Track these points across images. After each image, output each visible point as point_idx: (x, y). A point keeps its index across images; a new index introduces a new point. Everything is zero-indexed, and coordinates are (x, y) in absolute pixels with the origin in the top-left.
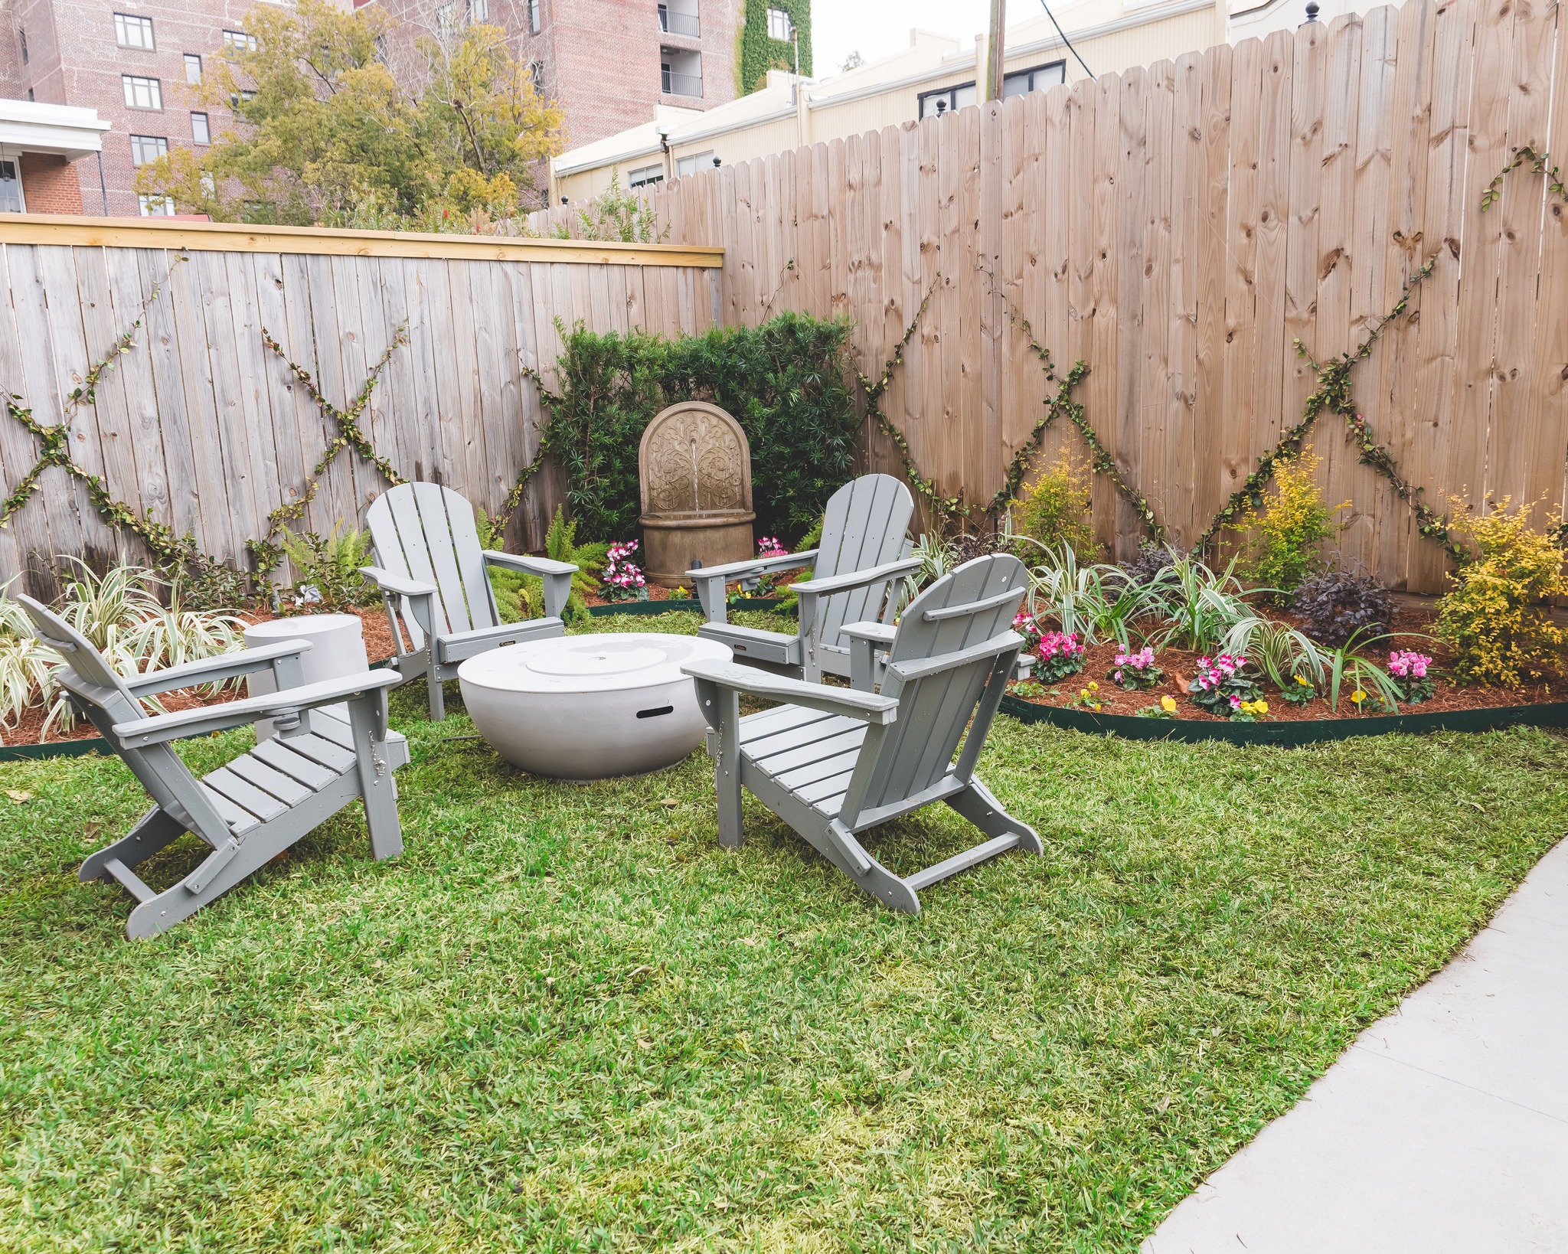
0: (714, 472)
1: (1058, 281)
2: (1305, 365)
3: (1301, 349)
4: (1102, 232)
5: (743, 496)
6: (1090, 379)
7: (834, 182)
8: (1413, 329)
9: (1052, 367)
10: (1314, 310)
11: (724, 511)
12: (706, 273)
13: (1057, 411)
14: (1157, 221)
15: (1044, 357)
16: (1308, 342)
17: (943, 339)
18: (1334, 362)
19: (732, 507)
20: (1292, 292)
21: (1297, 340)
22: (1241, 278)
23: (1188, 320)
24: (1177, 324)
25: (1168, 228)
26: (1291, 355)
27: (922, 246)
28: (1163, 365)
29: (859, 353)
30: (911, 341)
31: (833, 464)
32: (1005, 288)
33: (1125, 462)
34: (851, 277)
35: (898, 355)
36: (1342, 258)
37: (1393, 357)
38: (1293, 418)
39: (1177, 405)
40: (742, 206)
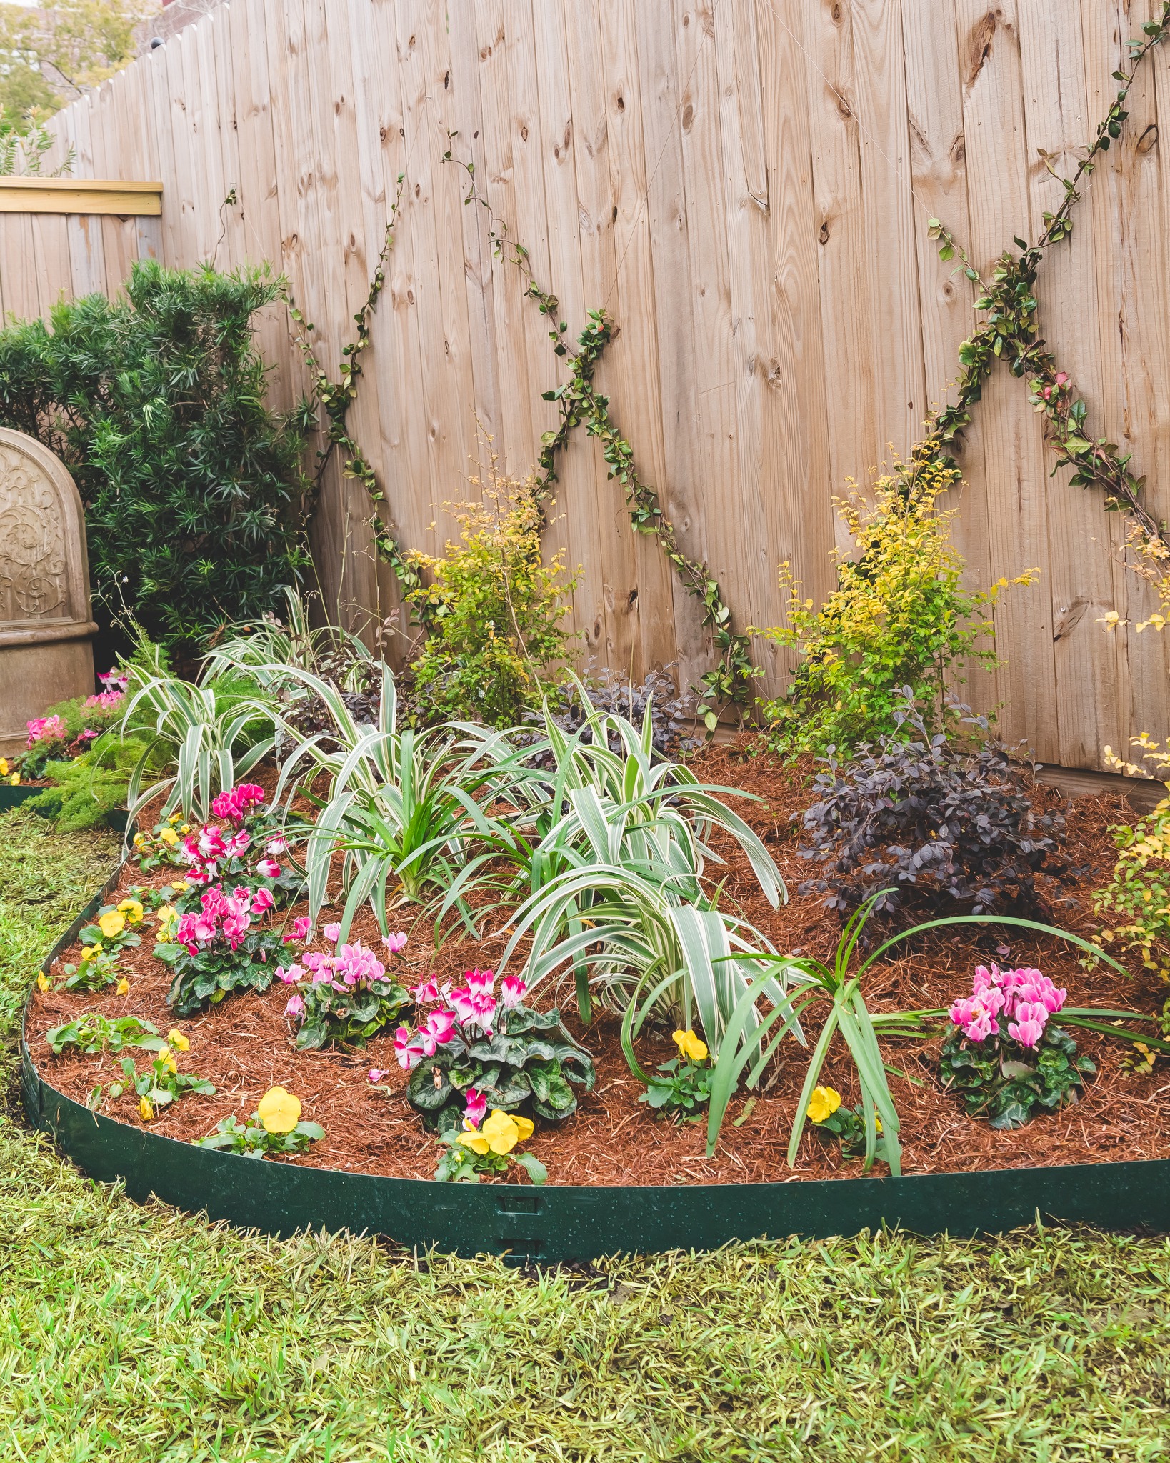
0: (15, 551)
1: (560, 162)
2: (954, 274)
3: (946, 242)
4: (613, 58)
5: (68, 593)
6: (617, 346)
7: (274, 48)
8: (1148, 167)
9: (564, 329)
10: (960, 154)
11: (38, 620)
12: (129, 225)
13: (574, 414)
14: (692, 18)
15: (551, 309)
16: (957, 228)
17: (418, 297)
18: (1007, 262)
19: (49, 613)
20: (922, 123)
21: (935, 222)
22: (832, 106)
23: (756, 207)
24: (739, 218)
25: (710, 32)
26: (929, 251)
27: (383, 134)
28: (724, 305)
29: (319, 337)
30: (379, 306)
31: (238, 535)
32: (493, 190)
33: (681, 506)
34: (301, 203)
35: (364, 333)
36: (1000, 35)
37: (1116, 237)
38: (946, 395)
39: (752, 383)
40: (176, 108)
